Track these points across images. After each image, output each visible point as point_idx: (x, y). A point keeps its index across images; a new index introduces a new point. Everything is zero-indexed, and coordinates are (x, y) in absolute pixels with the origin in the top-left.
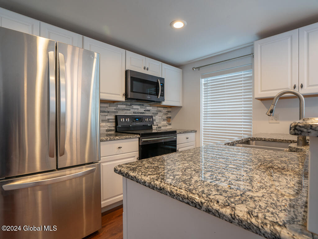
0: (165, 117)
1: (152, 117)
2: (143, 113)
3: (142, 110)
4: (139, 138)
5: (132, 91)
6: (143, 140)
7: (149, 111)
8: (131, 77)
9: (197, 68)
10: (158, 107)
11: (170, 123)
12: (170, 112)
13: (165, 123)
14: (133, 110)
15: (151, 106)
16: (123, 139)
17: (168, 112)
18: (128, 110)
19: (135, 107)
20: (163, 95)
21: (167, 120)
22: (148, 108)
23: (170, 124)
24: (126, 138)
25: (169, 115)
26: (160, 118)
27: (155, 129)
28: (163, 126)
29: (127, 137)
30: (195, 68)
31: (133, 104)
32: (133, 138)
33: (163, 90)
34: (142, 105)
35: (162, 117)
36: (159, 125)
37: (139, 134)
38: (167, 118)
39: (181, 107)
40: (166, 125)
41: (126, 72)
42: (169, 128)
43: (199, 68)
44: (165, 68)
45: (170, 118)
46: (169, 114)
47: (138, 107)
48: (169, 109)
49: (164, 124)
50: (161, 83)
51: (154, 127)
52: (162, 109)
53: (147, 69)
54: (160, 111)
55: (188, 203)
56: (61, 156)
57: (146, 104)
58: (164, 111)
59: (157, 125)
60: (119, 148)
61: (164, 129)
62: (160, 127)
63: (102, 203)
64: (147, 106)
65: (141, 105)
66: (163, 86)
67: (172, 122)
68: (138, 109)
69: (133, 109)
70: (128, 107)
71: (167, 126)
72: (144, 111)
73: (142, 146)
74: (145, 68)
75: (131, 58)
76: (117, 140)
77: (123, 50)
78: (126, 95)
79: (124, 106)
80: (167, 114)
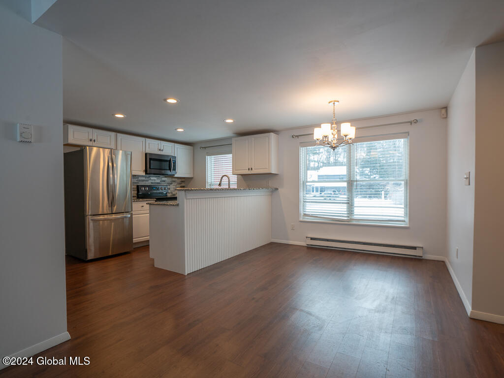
0: (179, 186)
1: (167, 186)
2: (159, 183)
3: (158, 181)
4: (155, 201)
5: (150, 168)
7: (165, 181)
10: (171, 178)
12: (184, 181)
15: (165, 178)
16: (145, 201)
17: (182, 182)
18: (146, 181)
19: (152, 178)
20: (174, 169)
22: (163, 179)
25: (183, 185)
26: (174, 187)
29: (148, 200)
30: (202, 148)
31: (151, 176)
32: (151, 201)
33: (175, 166)
34: (159, 177)
36: (174, 193)
39: (192, 178)
41: (146, 154)
43: (205, 148)
44: (177, 148)
47: (155, 179)
50: (173, 161)
51: (169, 195)
53: (162, 150)
54: (174, 181)
56: (114, 206)
57: (162, 176)
58: (177, 181)
59: (172, 193)
60: (141, 206)
62: (174, 195)
63: (134, 240)
65: (157, 177)
66: (175, 163)
68: (155, 180)
69: (151, 180)
70: (147, 179)
72: (160, 181)
74: (160, 150)
75: (149, 144)
76: (141, 201)
77: (143, 139)
78: (146, 171)
79: (144, 178)
80: (181, 184)
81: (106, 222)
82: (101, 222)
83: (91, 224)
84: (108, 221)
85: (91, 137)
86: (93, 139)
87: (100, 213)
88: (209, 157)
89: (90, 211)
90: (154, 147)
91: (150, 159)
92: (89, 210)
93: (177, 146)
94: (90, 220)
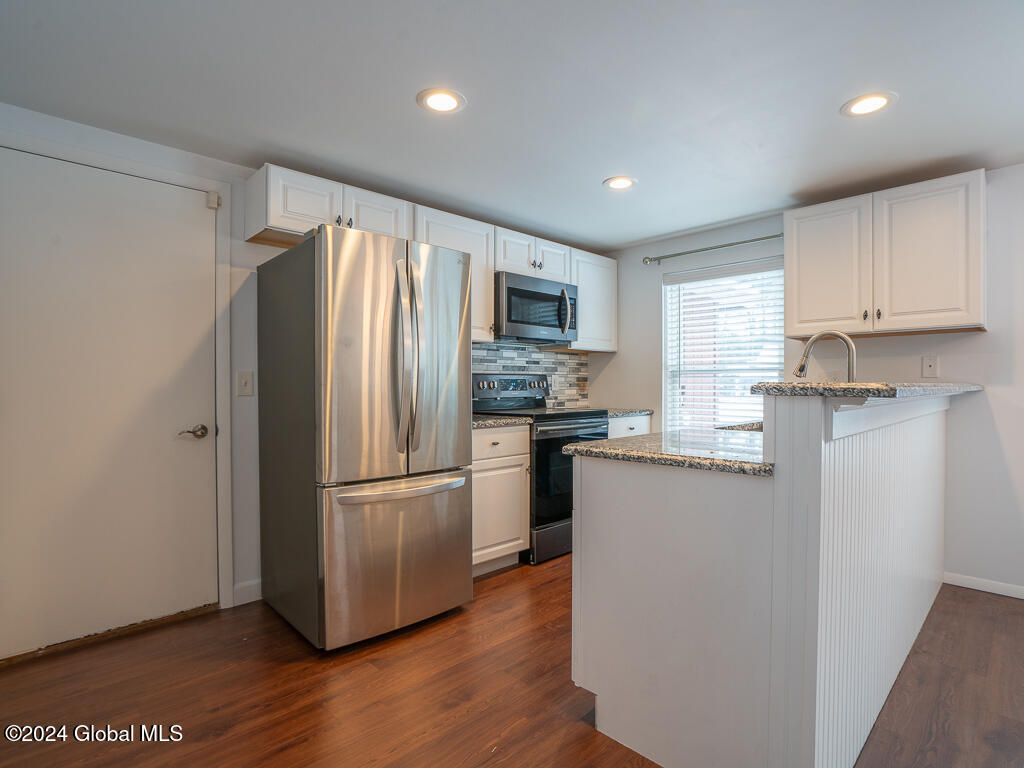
0: (573, 378)
1: (544, 378)
2: (523, 368)
3: (521, 362)
4: (530, 424)
5: (509, 320)
6: (539, 429)
7: (538, 363)
8: (509, 288)
9: (655, 259)
10: (557, 353)
11: (586, 392)
12: (586, 364)
13: (573, 392)
14: (502, 361)
15: (540, 352)
16: (501, 426)
17: (582, 364)
18: (491, 361)
19: (507, 354)
20: (574, 326)
21: (578, 385)
22: (536, 356)
23: (585, 396)
24: (507, 425)
25: (582, 374)
26: (563, 379)
27: (551, 407)
28: (568, 400)
29: (509, 421)
30: (651, 260)
31: (502, 347)
32: (519, 425)
33: (574, 315)
34: (523, 349)
35: (566, 377)
36: (561, 398)
37: (531, 416)
38: (578, 379)
39: (613, 353)
40: (576, 398)
41: (497, 276)
42: (582, 405)
43: (658, 260)
44: (578, 261)
45: (585, 379)
46: (582, 369)
47: (513, 354)
48: (584, 359)
49: (570, 395)
50: (570, 299)
51: (550, 403)
52: (567, 357)
53: (540, 266)
54: (562, 364)
55: (671, 464)
56: (414, 451)
57: (530, 348)
58: (572, 362)
59: (556, 398)
60: (494, 444)
61: (569, 407)
62: (561, 404)
64: (533, 352)
65: (518, 349)
66: (574, 305)
67: (590, 389)
68: (513, 359)
69: (502, 358)
70: (491, 355)
71: (577, 400)
72: (527, 362)
73: (537, 441)
74: (534, 264)
75: (505, 243)
76: (491, 427)
77: (490, 227)
78: (497, 330)
79: (485, 353)
80: (578, 370)
81: (380, 506)
82: (367, 508)
83: (339, 519)
84: (388, 506)
85: (338, 212)
86: (346, 220)
87: (364, 475)
88: (669, 287)
89: (335, 468)
90: (518, 255)
91: (511, 291)
92: (330, 469)
93: (579, 255)
94: (334, 499)
